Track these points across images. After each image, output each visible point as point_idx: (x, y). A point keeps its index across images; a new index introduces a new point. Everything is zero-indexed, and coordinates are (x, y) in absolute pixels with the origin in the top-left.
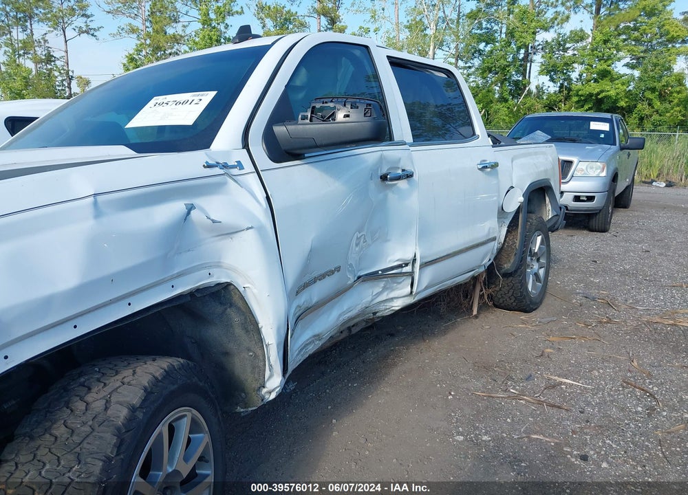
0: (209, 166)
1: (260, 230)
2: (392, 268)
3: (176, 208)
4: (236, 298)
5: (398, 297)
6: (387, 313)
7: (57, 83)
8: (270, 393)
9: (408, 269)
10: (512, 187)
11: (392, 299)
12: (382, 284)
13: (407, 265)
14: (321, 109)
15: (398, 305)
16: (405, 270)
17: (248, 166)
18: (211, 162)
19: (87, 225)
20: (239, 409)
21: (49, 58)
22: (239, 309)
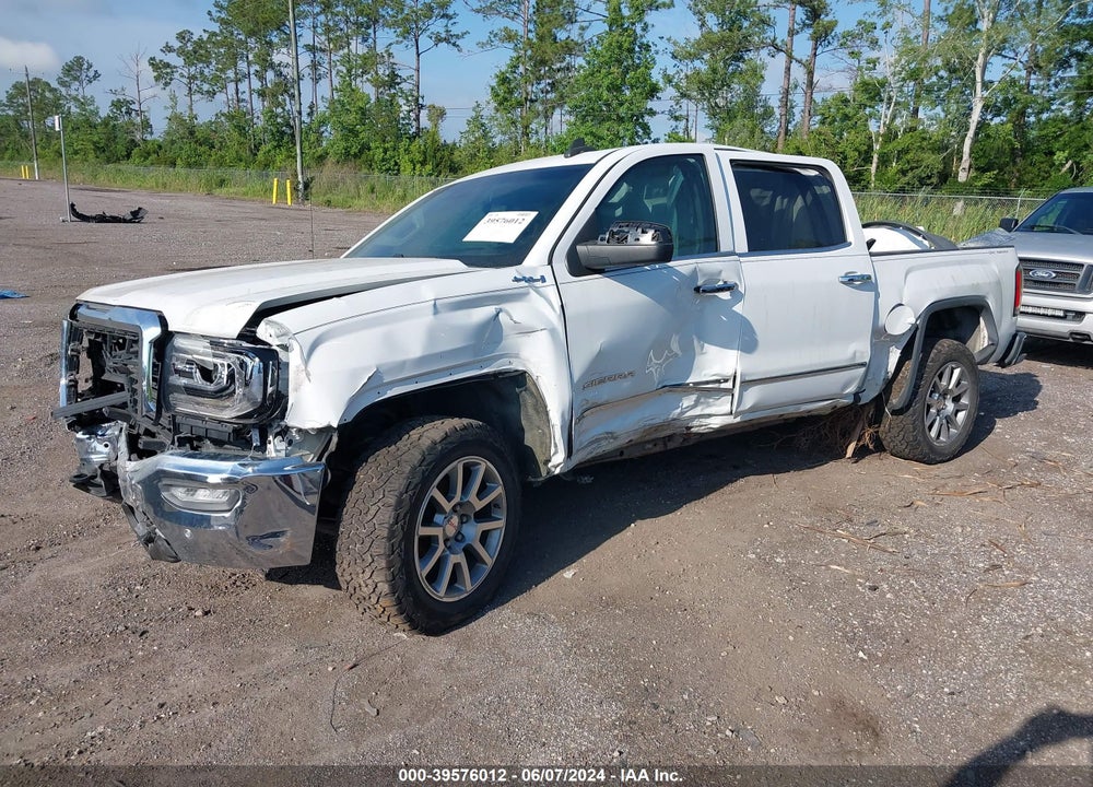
0: (516, 280)
1: (553, 331)
2: (707, 383)
3: (490, 310)
4: (529, 384)
5: (717, 415)
6: (702, 430)
7: (402, 115)
8: (556, 467)
9: (729, 385)
10: (901, 305)
11: (710, 416)
12: (694, 397)
13: (726, 381)
14: (618, 233)
15: (716, 423)
16: (723, 386)
17: (549, 279)
18: (518, 277)
19: (429, 318)
20: (531, 479)
21: (393, 80)
22: (532, 393)
